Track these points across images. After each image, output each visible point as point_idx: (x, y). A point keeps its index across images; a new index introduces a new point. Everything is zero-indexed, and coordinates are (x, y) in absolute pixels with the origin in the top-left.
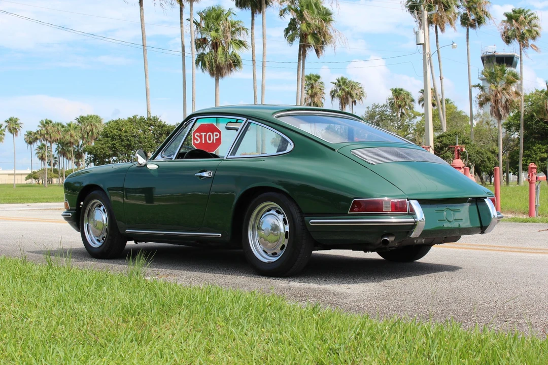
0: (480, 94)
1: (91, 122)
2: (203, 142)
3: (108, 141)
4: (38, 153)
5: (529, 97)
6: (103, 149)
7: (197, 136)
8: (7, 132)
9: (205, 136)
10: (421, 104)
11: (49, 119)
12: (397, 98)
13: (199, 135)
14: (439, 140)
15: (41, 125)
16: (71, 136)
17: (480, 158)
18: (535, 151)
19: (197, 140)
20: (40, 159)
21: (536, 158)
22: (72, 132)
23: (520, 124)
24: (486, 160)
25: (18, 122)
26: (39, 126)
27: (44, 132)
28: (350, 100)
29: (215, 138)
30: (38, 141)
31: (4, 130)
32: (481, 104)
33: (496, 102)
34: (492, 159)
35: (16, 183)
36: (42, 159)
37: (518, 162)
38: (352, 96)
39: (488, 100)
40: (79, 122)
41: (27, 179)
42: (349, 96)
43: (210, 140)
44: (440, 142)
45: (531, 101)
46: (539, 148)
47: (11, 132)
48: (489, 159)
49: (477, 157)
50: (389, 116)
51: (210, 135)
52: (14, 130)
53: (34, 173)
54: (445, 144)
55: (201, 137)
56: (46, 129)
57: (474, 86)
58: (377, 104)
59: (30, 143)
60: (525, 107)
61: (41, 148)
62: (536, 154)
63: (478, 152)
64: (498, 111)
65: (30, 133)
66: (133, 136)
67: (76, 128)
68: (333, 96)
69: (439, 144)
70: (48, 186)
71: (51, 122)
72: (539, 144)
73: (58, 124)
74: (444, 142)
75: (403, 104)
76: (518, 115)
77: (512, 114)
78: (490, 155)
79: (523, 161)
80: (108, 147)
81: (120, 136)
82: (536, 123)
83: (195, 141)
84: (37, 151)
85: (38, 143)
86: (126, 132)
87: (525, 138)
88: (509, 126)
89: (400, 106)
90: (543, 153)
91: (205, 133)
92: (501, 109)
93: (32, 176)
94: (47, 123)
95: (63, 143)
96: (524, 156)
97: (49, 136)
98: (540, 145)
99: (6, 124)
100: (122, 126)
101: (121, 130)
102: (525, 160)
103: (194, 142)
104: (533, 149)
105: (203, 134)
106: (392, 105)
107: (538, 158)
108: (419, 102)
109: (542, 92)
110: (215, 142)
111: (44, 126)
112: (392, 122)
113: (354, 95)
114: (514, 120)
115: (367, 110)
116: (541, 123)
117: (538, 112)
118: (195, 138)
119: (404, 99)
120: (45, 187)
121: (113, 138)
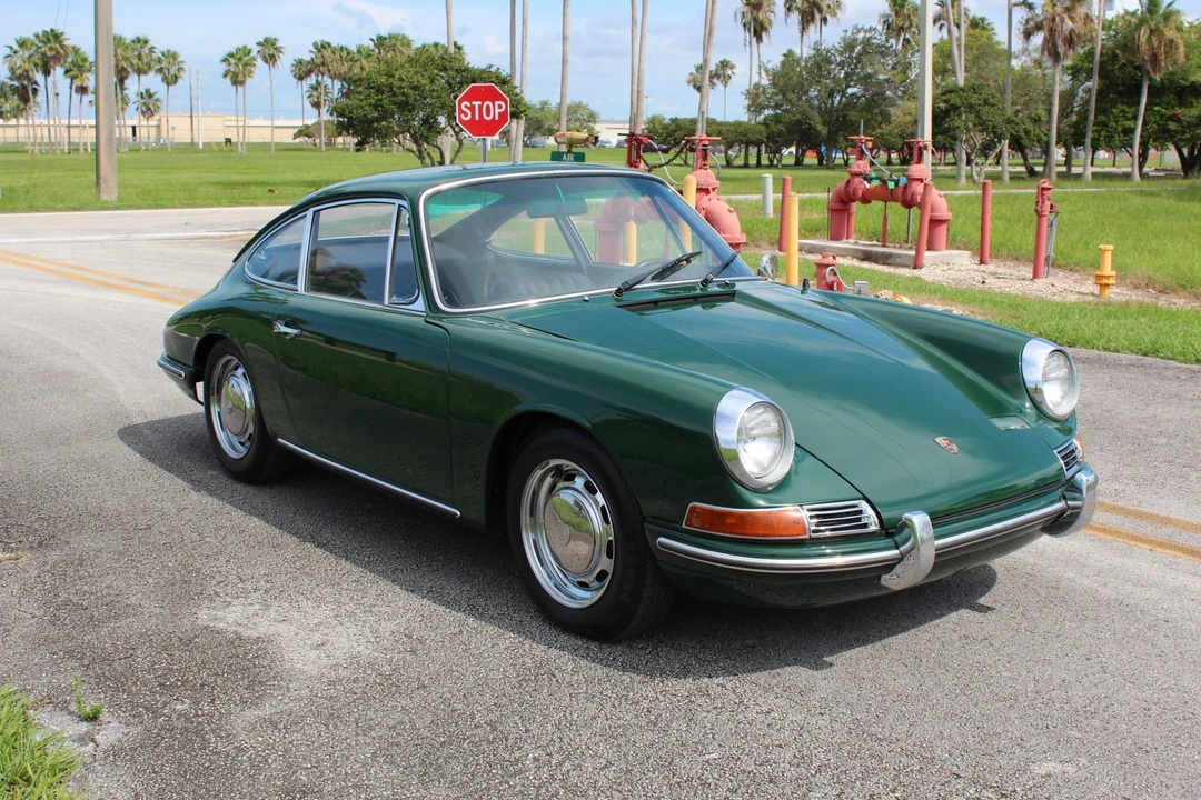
0: (1026, 17)
1: (394, 45)
2: (477, 118)
3: (369, 95)
4: (310, 96)
5: (1112, 21)
6: (362, 107)
7: (466, 106)
8: (259, 62)
9: (480, 107)
10: (938, 25)
11: (326, 40)
12: (897, 14)
13: (469, 105)
14: (944, 98)
15: (314, 50)
16: (362, 68)
17: (1011, 130)
18: (1115, 117)
19: (466, 115)
20: (313, 105)
21: (1116, 129)
22: (364, 62)
23: (1092, 69)
24: (1023, 135)
25: (278, 45)
26: (311, 52)
27: (318, 61)
28: (818, 16)
29: (497, 111)
30: (313, 76)
31: (254, 59)
32: (1027, 35)
33: (1052, 31)
34: (1032, 133)
35: (276, 140)
36: (317, 105)
37: (1084, 136)
38: (820, 11)
39: (1039, 27)
40: (375, 45)
41: (296, 136)
42: (816, 11)
43: (488, 115)
44: (946, 101)
45: (1114, 30)
46: (1123, 111)
47: (267, 62)
48: (1027, 132)
49: (1007, 130)
50: (878, 46)
51: (488, 107)
52: (271, 59)
53: (307, 127)
54: (953, 105)
55: (472, 109)
56: (322, 56)
57: (1016, 5)
58: (860, 26)
59: (301, 78)
60: (1103, 40)
61: (314, 88)
62: (1117, 122)
63: (1009, 121)
64: (1055, 46)
65: (300, 62)
66: (412, 88)
67: (369, 55)
68: (789, 9)
69: (942, 105)
70: (326, 150)
71: (329, 45)
72: (1123, 103)
73: (342, 49)
74: (952, 102)
75: (907, 25)
76: (1090, 54)
77: (1081, 51)
78: (1029, 126)
79: (1093, 132)
80: (370, 105)
81: (391, 86)
82: (1121, 67)
83: (463, 116)
84: (308, 94)
85: (312, 80)
86: (401, 80)
87: (1100, 92)
88: (1075, 72)
89: (901, 28)
90: (1128, 120)
91: (480, 103)
92: (1060, 42)
93: (304, 132)
94: (322, 47)
95: (350, 79)
96: (1095, 124)
97: (326, 68)
98: (1125, 107)
99: (259, 48)
100: (396, 70)
101: (393, 76)
102: (1096, 131)
103: (460, 117)
104: (1112, 112)
105: (477, 104)
106: (888, 26)
107: (1120, 129)
108: (935, 22)
109: (1134, 14)
110: (497, 118)
111: (319, 51)
112: (884, 57)
113: (825, 8)
114: (1083, 61)
115: (843, 35)
116: (1129, 68)
117: (1124, 47)
118: (461, 112)
119: (909, 16)
120: (321, 151)
121: (379, 91)
